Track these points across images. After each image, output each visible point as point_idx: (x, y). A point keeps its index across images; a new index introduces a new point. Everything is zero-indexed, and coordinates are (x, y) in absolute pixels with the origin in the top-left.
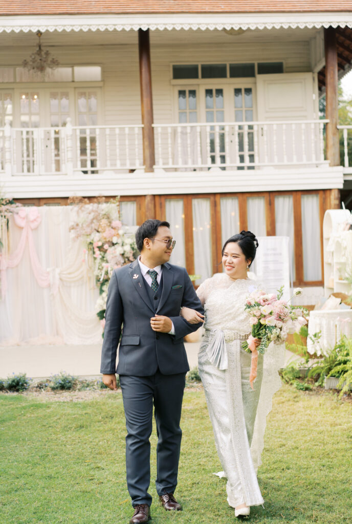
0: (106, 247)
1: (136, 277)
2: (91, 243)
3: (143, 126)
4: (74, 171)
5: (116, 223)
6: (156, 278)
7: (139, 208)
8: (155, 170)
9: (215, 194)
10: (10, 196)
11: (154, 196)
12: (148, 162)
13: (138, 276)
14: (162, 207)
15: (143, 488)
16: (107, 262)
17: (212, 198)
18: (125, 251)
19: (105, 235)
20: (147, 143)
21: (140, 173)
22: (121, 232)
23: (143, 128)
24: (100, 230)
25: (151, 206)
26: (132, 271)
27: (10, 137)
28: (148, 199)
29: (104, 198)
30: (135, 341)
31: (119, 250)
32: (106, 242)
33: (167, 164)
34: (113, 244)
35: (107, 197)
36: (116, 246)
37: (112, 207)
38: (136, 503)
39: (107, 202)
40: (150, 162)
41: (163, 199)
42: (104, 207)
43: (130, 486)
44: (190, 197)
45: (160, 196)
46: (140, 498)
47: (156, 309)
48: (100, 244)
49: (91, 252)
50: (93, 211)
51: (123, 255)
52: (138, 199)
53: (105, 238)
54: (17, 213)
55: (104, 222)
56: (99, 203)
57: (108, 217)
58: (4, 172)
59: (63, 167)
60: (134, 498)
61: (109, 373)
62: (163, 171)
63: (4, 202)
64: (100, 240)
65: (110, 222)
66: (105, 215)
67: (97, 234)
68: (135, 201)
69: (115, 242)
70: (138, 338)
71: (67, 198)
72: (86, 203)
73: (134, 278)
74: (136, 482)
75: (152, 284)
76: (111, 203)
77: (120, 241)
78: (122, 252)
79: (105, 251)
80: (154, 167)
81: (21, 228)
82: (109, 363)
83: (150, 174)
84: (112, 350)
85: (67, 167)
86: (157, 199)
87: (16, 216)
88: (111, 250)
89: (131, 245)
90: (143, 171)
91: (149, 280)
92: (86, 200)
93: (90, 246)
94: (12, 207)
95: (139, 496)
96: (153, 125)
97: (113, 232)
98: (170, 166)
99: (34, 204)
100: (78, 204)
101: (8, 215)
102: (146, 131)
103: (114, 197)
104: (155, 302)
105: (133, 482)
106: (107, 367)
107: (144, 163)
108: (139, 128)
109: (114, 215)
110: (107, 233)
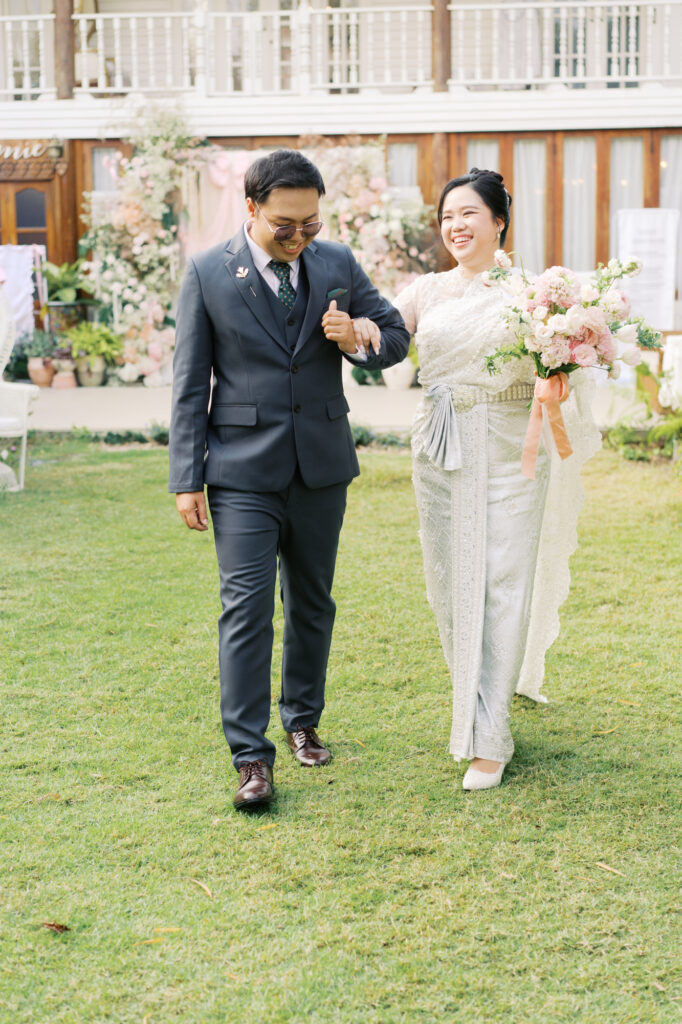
0: (358, 222)
1: (242, 272)
2: (335, 217)
3: (431, 8)
4: (313, 89)
5: (378, 181)
6: (288, 278)
7: (422, 156)
8: (452, 88)
9: (554, 132)
10: (202, 133)
11: (448, 135)
12: (439, 73)
13: (247, 271)
14: (461, 153)
15: (256, 729)
16: (361, 248)
17: (549, 139)
18: (391, 232)
19: (357, 202)
20: (438, 40)
21: (426, 93)
22: (385, 197)
23: (432, 12)
24: (349, 193)
25: (442, 152)
26: (234, 260)
27: (204, 28)
28: (437, 140)
29: (359, 139)
30: (247, 416)
31: (380, 228)
32: (360, 215)
33: (473, 76)
34: (372, 219)
35: (364, 136)
36: (376, 221)
37: (373, 153)
38: (240, 760)
39: (363, 144)
40: (444, 73)
41: (463, 139)
42: (359, 153)
43: (228, 725)
44: (510, 137)
45: (459, 134)
46: (250, 750)
47: (294, 346)
48: (349, 218)
49: (336, 232)
50: (340, 160)
51: (387, 237)
52: (421, 139)
53: (358, 208)
54: (214, 162)
55: (357, 180)
56: (351, 145)
57: (364, 171)
58: (193, 91)
59: (294, 81)
60: (236, 749)
61: (189, 490)
62: (464, 89)
63: (191, 143)
64: (349, 211)
65: (368, 180)
66: (359, 167)
67: (346, 201)
68: (415, 142)
69: (374, 214)
70: (254, 410)
71: (296, 137)
72: (328, 146)
73: (238, 275)
74: (242, 717)
75: (281, 290)
76: (372, 145)
77: (383, 213)
78: (386, 233)
79: (357, 231)
80: (450, 82)
81: (220, 188)
82: (188, 469)
83: (442, 96)
84: (195, 439)
85: (300, 81)
86: (453, 139)
87: (212, 168)
88: (366, 229)
89: (402, 220)
90: (429, 89)
91: (273, 282)
92: (328, 141)
93: (334, 221)
94: (205, 152)
95: (247, 746)
96: (450, 7)
97: (372, 196)
98: (479, 80)
99: (243, 147)
100: (315, 147)
101: (199, 164)
102: (438, 18)
103: (376, 136)
104: (291, 330)
105: (234, 716)
106: (184, 478)
107: (433, 75)
108: (425, 11)
109: (377, 168)
110: (362, 199)
